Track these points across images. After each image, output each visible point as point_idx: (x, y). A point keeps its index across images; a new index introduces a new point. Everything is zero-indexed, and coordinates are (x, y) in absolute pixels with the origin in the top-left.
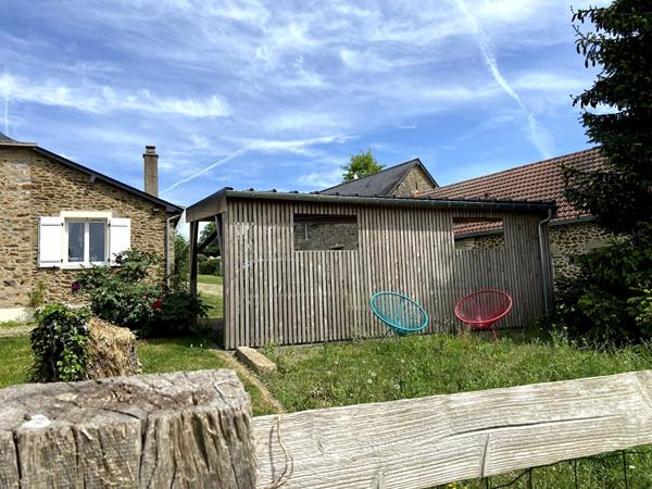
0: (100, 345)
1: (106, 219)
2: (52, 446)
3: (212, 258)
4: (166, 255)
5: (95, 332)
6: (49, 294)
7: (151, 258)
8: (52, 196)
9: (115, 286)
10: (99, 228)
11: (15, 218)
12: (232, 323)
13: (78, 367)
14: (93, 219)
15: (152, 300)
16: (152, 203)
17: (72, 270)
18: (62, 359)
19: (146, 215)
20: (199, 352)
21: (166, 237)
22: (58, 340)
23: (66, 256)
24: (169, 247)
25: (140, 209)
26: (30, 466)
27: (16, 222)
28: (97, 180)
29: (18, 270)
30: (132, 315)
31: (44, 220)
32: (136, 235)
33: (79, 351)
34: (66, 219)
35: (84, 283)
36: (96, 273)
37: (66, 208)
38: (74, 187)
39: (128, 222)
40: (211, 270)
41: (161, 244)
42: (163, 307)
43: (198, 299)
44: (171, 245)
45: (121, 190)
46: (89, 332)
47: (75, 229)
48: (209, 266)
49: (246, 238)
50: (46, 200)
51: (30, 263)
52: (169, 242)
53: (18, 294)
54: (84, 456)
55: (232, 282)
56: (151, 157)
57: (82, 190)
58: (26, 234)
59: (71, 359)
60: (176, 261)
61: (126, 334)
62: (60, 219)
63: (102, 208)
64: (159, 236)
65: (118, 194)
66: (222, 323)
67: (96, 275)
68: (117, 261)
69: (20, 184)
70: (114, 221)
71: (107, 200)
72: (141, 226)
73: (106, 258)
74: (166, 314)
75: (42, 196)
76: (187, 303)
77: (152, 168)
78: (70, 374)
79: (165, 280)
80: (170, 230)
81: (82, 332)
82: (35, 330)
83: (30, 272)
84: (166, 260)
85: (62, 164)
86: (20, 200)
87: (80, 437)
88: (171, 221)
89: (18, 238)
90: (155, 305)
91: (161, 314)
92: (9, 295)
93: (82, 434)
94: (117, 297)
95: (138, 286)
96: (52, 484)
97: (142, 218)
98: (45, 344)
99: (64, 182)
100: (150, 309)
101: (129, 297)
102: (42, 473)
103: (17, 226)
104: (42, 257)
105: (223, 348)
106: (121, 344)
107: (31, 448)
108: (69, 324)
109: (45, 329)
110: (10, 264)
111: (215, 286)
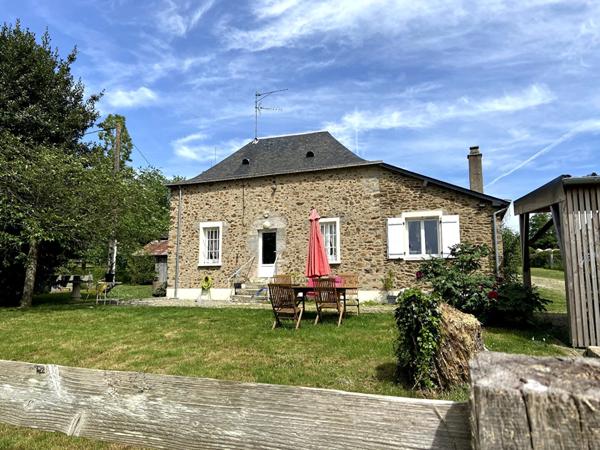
0: (450, 328)
1: (437, 217)
2: (557, 408)
3: (540, 250)
4: (494, 247)
5: (445, 315)
6: (396, 280)
7: (483, 250)
8: (394, 201)
9: (452, 275)
10: (432, 225)
11: (370, 220)
12: (579, 320)
13: (435, 344)
14: (428, 218)
15: (488, 290)
16: (478, 199)
17: (413, 261)
18: (421, 335)
19: (472, 211)
20: (543, 345)
21: (493, 230)
22: (416, 319)
23: (407, 250)
24: (496, 240)
25: (467, 205)
26: (538, 422)
27: (371, 223)
28: (429, 184)
29: (374, 261)
30: (469, 303)
31: (391, 221)
32: (464, 230)
33: (434, 330)
34: (406, 219)
35: (426, 273)
36: (434, 263)
37: (406, 209)
38: (412, 192)
39: (456, 218)
40: (542, 262)
41: (489, 237)
42: (499, 298)
43: (534, 292)
44: (498, 238)
45: (450, 190)
46: (440, 314)
47: (413, 226)
48: (538, 258)
49: (590, 227)
50: (391, 204)
51: (382, 255)
52: (496, 235)
53: (374, 280)
54: (587, 424)
55: (576, 275)
56: (475, 157)
57: (418, 194)
58: (378, 232)
59: (428, 336)
60: (505, 253)
61: (471, 320)
62: (401, 219)
63: (434, 207)
64: (487, 229)
65: (447, 194)
66: (566, 319)
67: (435, 266)
68: (452, 254)
69: (372, 194)
70: (444, 218)
71: (438, 200)
72: (468, 221)
73: (440, 252)
74: (502, 305)
75: (388, 201)
76: (524, 296)
77: (476, 167)
78: (428, 349)
79: (495, 272)
80: (497, 224)
81: (435, 314)
82: (397, 309)
83: (382, 263)
84: (494, 253)
85: (401, 174)
86: (373, 206)
87: (582, 406)
88: (497, 215)
89: (373, 236)
90: (490, 296)
91: (497, 304)
92: (369, 280)
93: (584, 403)
94: (455, 286)
95: (473, 276)
96: (560, 443)
97: (470, 213)
98: (407, 322)
99: (403, 189)
100: (486, 299)
101: (464, 287)
102: (550, 432)
103: (371, 227)
104: (390, 251)
105: (570, 345)
106: (469, 329)
107: (537, 408)
108: (423, 306)
109: (405, 309)
110: (368, 256)
111: (547, 279)
